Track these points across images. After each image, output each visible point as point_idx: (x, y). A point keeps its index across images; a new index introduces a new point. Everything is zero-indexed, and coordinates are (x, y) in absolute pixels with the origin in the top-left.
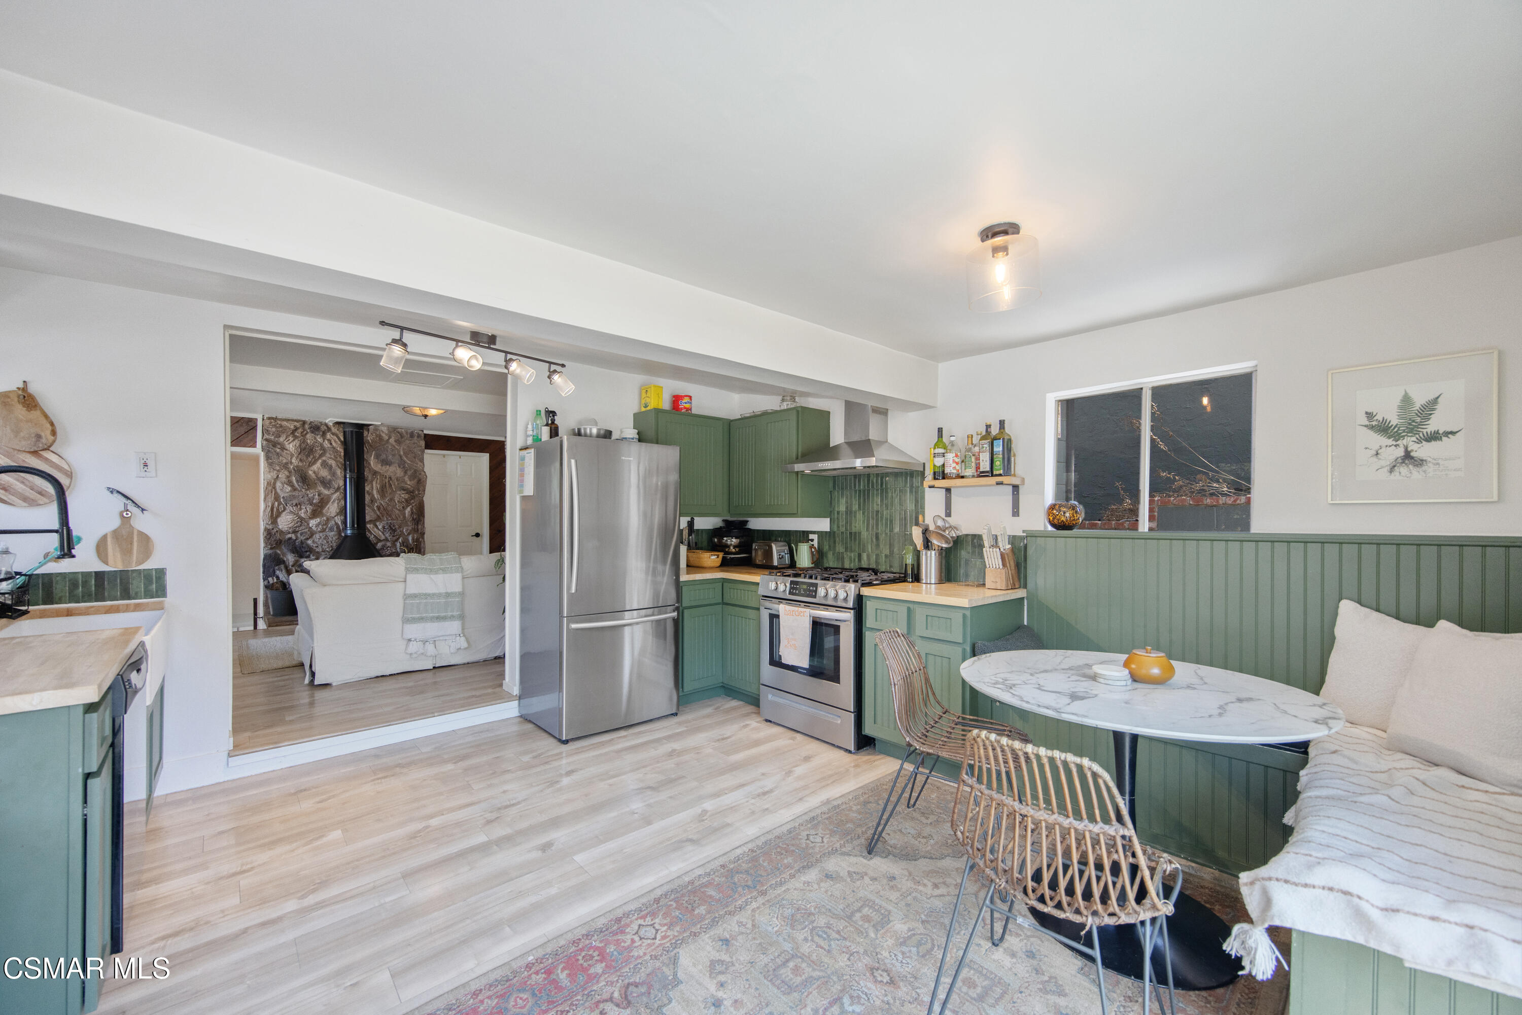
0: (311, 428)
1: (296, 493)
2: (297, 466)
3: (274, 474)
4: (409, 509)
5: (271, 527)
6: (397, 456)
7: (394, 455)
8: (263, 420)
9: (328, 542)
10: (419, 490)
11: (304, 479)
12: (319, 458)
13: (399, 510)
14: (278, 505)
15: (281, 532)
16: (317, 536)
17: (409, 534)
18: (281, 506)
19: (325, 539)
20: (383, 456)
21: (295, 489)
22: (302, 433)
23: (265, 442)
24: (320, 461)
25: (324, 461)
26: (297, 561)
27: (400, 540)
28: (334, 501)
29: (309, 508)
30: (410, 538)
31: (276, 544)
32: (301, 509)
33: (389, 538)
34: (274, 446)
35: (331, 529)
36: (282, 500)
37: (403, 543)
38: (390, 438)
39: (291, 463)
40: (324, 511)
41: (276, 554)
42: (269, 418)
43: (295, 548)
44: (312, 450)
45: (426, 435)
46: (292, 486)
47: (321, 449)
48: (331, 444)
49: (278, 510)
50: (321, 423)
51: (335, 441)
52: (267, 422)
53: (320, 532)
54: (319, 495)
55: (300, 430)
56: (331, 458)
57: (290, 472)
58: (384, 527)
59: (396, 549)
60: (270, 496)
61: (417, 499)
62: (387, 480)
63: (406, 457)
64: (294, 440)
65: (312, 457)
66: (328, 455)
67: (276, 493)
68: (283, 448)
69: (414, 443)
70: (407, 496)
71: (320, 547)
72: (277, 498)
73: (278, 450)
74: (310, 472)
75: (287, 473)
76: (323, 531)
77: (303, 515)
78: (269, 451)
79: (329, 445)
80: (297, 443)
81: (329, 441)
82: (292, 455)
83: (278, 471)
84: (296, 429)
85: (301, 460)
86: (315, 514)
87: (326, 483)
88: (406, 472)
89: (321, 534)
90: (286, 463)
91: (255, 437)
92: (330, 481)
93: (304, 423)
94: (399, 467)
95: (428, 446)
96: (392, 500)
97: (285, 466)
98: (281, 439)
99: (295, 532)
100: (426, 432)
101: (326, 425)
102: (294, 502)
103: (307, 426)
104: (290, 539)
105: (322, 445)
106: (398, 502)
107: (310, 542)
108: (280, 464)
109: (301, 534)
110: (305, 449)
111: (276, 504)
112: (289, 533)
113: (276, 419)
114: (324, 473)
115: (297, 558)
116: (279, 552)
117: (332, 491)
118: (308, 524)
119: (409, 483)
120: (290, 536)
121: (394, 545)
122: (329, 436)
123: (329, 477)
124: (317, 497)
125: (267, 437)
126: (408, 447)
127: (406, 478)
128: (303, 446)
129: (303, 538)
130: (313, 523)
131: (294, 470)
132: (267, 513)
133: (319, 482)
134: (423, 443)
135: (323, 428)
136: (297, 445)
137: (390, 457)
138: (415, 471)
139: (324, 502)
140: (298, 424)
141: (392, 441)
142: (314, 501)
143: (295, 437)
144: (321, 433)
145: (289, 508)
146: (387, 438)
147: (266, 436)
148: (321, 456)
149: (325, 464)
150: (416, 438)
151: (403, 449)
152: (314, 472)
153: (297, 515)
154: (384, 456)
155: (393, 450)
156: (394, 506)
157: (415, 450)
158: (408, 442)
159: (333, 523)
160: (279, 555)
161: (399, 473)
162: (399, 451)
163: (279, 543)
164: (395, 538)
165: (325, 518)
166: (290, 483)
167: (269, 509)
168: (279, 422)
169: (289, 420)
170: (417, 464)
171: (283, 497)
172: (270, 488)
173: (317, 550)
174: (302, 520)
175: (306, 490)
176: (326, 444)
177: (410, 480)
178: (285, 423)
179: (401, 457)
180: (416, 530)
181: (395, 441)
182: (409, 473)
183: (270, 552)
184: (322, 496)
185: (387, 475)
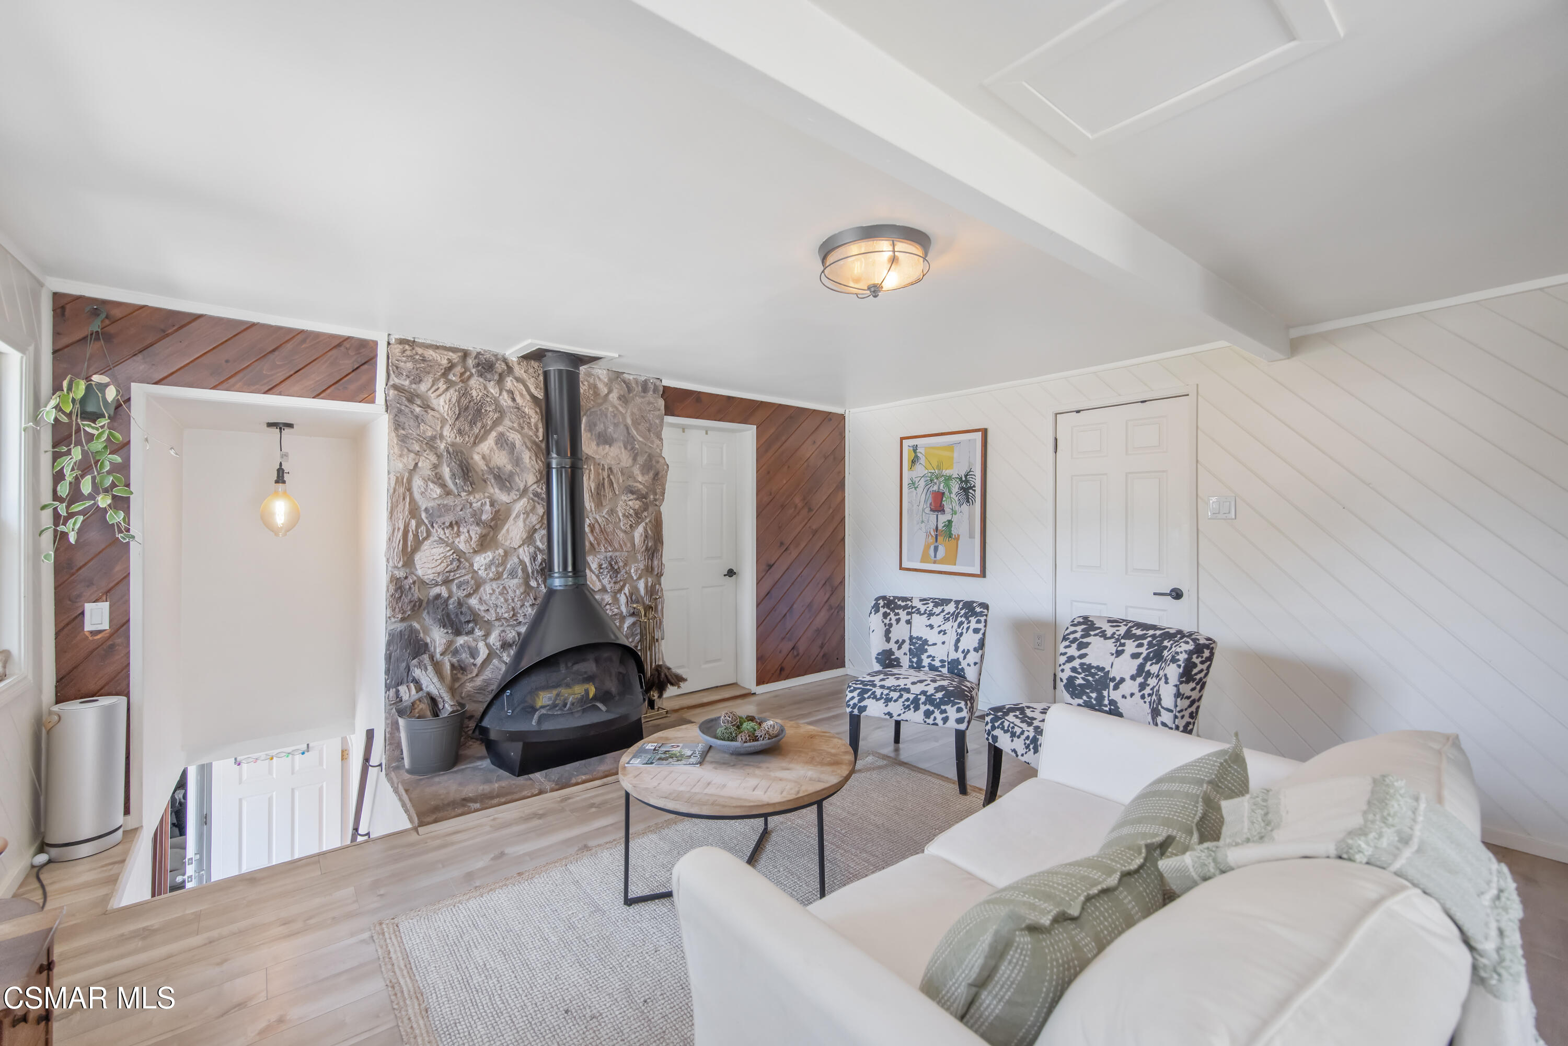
0: (478, 365)
1: (449, 501)
2: (453, 445)
3: (410, 460)
4: (640, 529)
5: (401, 574)
6: (622, 426)
7: (616, 425)
8: (389, 344)
9: (506, 600)
10: (655, 494)
11: (465, 471)
12: (492, 429)
13: (625, 532)
14: (417, 527)
15: (423, 583)
16: (487, 588)
17: (639, 578)
18: (423, 528)
19: (501, 594)
20: (600, 427)
21: (448, 493)
22: (462, 374)
23: (392, 392)
24: (494, 434)
25: (501, 435)
26: (450, 643)
27: (626, 590)
28: (518, 516)
29: (476, 532)
30: (641, 585)
31: (413, 609)
32: (458, 534)
33: (608, 587)
34: (411, 401)
35: (513, 574)
36: (423, 515)
37: (631, 594)
38: (610, 391)
39: (441, 437)
40: (500, 537)
41: (412, 631)
42: (402, 342)
43: (448, 615)
44: (479, 411)
45: (666, 388)
46: (443, 486)
47: (495, 411)
48: (514, 400)
49: (416, 536)
50: (496, 356)
51: (521, 395)
52: (397, 349)
53: (492, 580)
54: (492, 505)
55: (459, 369)
56: (512, 428)
57: (439, 456)
58: (600, 566)
59: (619, 608)
60: (401, 506)
61: (651, 509)
62: (605, 474)
63: (637, 429)
64: (447, 389)
65: (479, 424)
66: (507, 422)
67: (412, 500)
68: (427, 407)
69: (649, 403)
70: (637, 504)
71: (492, 611)
72: (414, 512)
73: (418, 410)
74: (477, 457)
75: (433, 459)
76: (498, 577)
77: (462, 547)
78: (400, 411)
79: (510, 403)
80: (453, 394)
81: (511, 393)
82: (444, 421)
83: (417, 453)
84: (451, 367)
85: (460, 432)
86: (485, 543)
87: (503, 480)
88: (635, 459)
89: (494, 585)
90: (433, 438)
91: (373, 380)
92: (511, 475)
93: (465, 354)
94: (626, 448)
95: (670, 410)
96: (612, 512)
97: (430, 443)
98: (423, 387)
99: (447, 582)
100: (667, 382)
101: (505, 361)
102: (448, 519)
103: (470, 362)
104: (438, 596)
105: (496, 401)
106: (624, 515)
107: (473, 602)
108: (420, 439)
109: (459, 587)
110: (467, 408)
111: (413, 523)
112: (436, 585)
113: (412, 343)
114: (501, 459)
115: (451, 636)
116: (416, 625)
117: (514, 495)
118: (472, 565)
119: (641, 480)
120: (437, 590)
121: (616, 600)
122: (509, 382)
123: (509, 467)
124: (488, 507)
125: (397, 381)
126: (640, 409)
127: (636, 471)
128: (464, 402)
129: (461, 594)
130: (480, 561)
131: (448, 452)
132: (395, 544)
133: (491, 477)
134: (661, 403)
135: (500, 367)
136: (454, 400)
137: (611, 429)
138: (650, 457)
139: (499, 518)
140: (455, 357)
141: (613, 397)
142: (484, 517)
143: (450, 384)
144: (496, 377)
145: (438, 532)
146: (605, 391)
147: (394, 380)
148: (496, 423)
149: (502, 441)
150: (651, 392)
151: (633, 414)
152: (484, 458)
153: (452, 546)
154: (602, 426)
155: (615, 416)
156: (616, 525)
157: (650, 416)
158: (638, 400)
159: (516, 560)
160: (417, 632)
161: (625, 459)
162: (624, 418)
163: (417, 606)
164: (617, 587)
165: (501, 551)
166: (438, 479)
167: (400, 535)
168: (420, 351)
169: (437, 347)
170: (652, 442)
171: (426, 510)
172: (402, 490)
173: (487, 617)
174: (460, 556)
175: (470, 493)
176: (505, 401)
177: (643, 474)
178: (430, 354)
179: (627, 429)
180: (649, 570)
181: (619, 398)
182: (641, 460)
183: (400, 626)
184: (497, 507)
185: (606, 462)
